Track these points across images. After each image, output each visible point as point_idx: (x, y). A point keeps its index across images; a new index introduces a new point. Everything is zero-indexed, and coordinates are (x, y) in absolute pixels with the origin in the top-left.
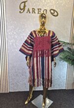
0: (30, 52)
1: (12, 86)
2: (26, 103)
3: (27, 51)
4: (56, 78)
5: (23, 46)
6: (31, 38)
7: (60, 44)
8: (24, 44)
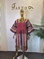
0: (16, 31)
1: (9, 48)
2: (14, 58)
3: (14, 30)
4: (33, 46)
5: (12, 27)
6: (15, 23)
7: (32, 26)
8: (12, 26)
